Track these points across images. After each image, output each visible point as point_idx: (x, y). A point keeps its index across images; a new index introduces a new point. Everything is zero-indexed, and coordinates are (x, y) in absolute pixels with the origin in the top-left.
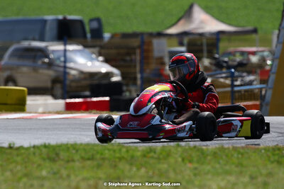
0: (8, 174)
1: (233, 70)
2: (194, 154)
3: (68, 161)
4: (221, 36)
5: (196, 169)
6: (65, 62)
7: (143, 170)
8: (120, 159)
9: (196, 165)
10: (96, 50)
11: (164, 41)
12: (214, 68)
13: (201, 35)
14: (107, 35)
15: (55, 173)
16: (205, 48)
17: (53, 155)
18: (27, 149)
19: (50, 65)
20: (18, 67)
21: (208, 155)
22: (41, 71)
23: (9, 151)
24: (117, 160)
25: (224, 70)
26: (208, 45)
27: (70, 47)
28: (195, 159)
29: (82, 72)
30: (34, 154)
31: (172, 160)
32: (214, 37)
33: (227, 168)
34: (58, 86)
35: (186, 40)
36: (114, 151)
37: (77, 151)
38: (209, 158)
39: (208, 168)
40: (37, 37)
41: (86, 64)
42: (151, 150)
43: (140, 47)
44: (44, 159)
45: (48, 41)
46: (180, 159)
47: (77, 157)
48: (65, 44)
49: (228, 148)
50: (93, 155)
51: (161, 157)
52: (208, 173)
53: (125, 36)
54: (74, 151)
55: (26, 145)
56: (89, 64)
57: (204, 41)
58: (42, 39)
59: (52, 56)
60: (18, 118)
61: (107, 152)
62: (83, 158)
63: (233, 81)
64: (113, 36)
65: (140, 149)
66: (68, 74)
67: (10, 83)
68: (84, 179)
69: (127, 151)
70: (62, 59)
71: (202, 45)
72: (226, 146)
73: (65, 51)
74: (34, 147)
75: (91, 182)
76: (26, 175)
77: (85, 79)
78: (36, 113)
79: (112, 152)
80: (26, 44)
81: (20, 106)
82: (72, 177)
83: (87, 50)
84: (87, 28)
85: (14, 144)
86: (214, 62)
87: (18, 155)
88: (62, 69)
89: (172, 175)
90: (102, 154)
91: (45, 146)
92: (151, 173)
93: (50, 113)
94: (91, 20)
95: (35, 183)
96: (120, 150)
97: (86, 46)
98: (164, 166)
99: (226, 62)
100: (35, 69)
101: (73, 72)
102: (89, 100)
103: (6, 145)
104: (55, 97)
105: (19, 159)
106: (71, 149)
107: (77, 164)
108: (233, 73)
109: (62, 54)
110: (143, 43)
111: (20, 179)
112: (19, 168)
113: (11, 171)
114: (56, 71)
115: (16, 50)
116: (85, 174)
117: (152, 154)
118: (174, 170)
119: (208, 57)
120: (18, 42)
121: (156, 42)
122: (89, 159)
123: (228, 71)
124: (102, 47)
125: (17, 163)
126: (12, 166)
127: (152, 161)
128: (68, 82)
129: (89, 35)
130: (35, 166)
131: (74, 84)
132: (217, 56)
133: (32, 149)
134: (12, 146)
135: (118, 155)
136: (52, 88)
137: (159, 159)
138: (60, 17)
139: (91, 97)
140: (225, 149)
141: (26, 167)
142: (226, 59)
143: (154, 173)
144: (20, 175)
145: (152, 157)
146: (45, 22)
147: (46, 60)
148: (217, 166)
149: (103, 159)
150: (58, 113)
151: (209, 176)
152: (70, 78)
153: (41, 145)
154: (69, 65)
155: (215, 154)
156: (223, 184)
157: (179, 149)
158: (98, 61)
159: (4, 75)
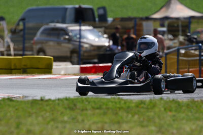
0: (40, 119)
1: (200, 45)
2: (173, 106)
3: (83, 110)
4: (192, 20)
5: (174, 116)
6: (80, 38)
7: (136, 117)
8: (120, 108)
9: (174, 113)
10: (102, 29)
11: (150, 23)
12: (186, 43)
13: (177, 19)
14: (110, 19)
15: (73, 119)
16: (180, 29)
17: (72, 105)
18: (54, 101)
19: (70, 40)
20: (47, 41)
21: (183, 106)
22: (63, 45)
23: (40, 102)
24: (118, 109)
25: (194, 45)
26: (182, 26)
27: (83, 28)
28: (174, 109)
29: (92, 46)
30: (59, 104)
31: (157, 110)
32: (187, 20)
33: (197, 115)
34: (75, 55)
35: (166, 23)
36: (116, 103)
37: (89, 103)
38: (184, 108)
39: (183, 115)
40: (60, 20)
41: (94, 40)
42: (142, 102)
43: (133, 28)
44: (66, 108)
45: (68, 23)
46: (163, 109)
47: (89, 107)
48: (80, 26)
49: (198, 101)
50: (100, 106)
51: (149, 107)
52: (183, 119)
53: (123, 20)
54: (87, 103)
55: (53, 98)
56: (97, 39)
57: (180, 24)
58: (64, 22)
59: (70, 34)
60: (47, 78)
61: (110, 103)
62: (93, 108)
63: (200, 52)
64: (114, 20)
65: (134, 101)
66: (82, 46)
67: (41, 53)
68: (94, 123)
69: (125, 103)
70: (78, 36)
71: (178, 26)
72: (196, 100)
73: (80, 30)
74: (59, 99)
75: (99, 125)
76: (53, 120)
77: (94, 50)
78: (59, 75)
79: (114, 104)
80: (52, 25)
81: (48, 70)
82: (86, 121)
83: (96, 30)
84: (96, 14)
85: (44, 97)
86: (186, 38)
87: (47, 105)
88: (78, 43)
89: (157, 120)
90: (107, 105)
91: (66, 99)
92: (142, 119)
93: (69, 75)
94: (99, 8)
95: (60, 125)
96: (120, 102)
97: (95, 27)
98: (151, 114)
99: (195, 39)
100: (59, 43)
101: (86, 46)
102: (97, 65)
103: (38, 98)
104: (73, 63)
105: (48, 108)
106: (85, 101)
107: (89, 112)
108: (200, 47)
109: (78, 32)
110: (136, 25)
111: (49, 122)
112: (48, 114)
113: (42, 116)
114: (73, 45)
115: (45, 30)
116: (95, 119)
117: (142, 105)
118: (159, 117)
119: (182, 35)
120: (47, 24)
121: (145, 23)
122: (98, 109)
123: (197, 45)
124: (106, 28)
125: (46, 110)
126: (43, 113)
127: (142, 110)
128: (82, 53)
129: (97, 19)
130: (59, 113)
131: (86, 54)
132: (189, 34)
133: (57, 101)
134: (43, 98)
135: (118, 106)
136: (71, 57)
137: (147, 108)
138: (77, 6)
139: (98, 63)
140: (196, 102)
141: (53, 114)
142: (196, 37)
143: (144, 119)
144: (48, 119)
145: (143, 107)
146: (66, 9)
147: (67, 37)
148: (190, 114)
149: (108, 109)
150: (75, 75)
151: (184, 121)
153: (64, 98)
154: (83, 40)
155: (188, 106)
156: (194, 127)
157: (162, 102)
158: (104, 37)
159: (37, 47)
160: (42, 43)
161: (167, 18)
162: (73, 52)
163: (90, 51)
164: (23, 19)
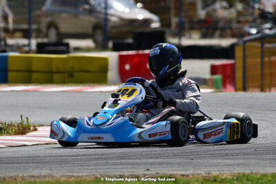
6: (106, 8)
19: (92, 11)
34: (99, 32)
56: (127, 10)
59: (92, 2)
66: (109, 20)
70: (103, 5)
77: (125, 25)
88: (103, 16)
100: (76, 16)
101: (114, 19)
128: (108, 29)
131: (114, 31)
136: (93, 34)
147: (87, 7)
152: (110, 24)
154: (110, 11)
158: (137, 8)
159: (46, 20)
162: (96, 27)
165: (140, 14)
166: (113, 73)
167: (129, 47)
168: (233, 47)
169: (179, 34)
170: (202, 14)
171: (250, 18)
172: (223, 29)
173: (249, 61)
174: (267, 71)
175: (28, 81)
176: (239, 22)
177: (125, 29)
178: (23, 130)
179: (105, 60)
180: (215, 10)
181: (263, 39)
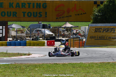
6: (45, 32)
11: (61, 28)
13: (68, 27)
14: (51, 27)
19: (42, 33)
29: (48, 34)
40: (39, 28)
45: (41, 29)
53: (55, 27)
57: (69, 28)
59: (42, 31)
80: (37, 29)
83: (48, 30)
115: (36, 30)
119: (69, 31)
121: (60, 28)
124: (50, 29)
128: (45, 36)
129: (48, 27)
138: (43, 24)
146: (40, 25)
159: (33, 34)
160: (35, 33)
161: (66, 27)
162: (43, 36)
163: (47, 36)
164: (29, 27)
165: (51, 33)
166: (46, 44)
167: (49, 39)
168: (68, 39)
169: (58, 37)
170: (62, 33)
171: (71, 34)
172: (66, 36)
173: (71, 42)
174: (74, 44)
175: (30, 46)
176: (69, 35)
177: (48, 36)
178: (29, 55)
179: (44, 42)
180: (65, 33)
181: (74, 38)
